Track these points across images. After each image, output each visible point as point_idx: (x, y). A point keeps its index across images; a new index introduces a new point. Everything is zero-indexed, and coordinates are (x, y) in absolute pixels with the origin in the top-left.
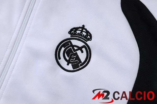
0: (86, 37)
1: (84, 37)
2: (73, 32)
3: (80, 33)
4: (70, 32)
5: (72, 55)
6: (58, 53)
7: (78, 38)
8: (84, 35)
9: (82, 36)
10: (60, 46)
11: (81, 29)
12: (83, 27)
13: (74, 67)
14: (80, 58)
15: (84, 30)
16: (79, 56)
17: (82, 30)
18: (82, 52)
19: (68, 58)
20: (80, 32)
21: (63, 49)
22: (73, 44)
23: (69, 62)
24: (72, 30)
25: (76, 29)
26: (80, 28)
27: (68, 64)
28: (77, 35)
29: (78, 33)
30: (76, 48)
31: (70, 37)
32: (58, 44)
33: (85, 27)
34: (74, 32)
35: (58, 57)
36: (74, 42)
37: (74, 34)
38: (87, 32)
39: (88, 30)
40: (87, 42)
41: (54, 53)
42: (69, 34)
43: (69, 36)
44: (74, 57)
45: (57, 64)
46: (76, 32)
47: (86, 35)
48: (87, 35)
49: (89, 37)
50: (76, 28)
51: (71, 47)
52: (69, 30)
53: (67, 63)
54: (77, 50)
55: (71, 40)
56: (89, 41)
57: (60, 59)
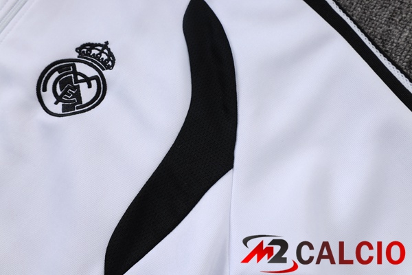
0: (105, 63)
1: (102, 62)
2: (85, 50)
3: (98, 54)
4: (79, 50)
5: (69, 88)
6: (44, 79)
7: (90, 62)
8: (103, 59)
9: (99, 60)
10: (52, 68)
11: (100, 48)
12: (105, 46)
13: (65, 108)
14: (82, 95)
15: (106, 51)
16: (81, 92)
17: (103, 49)
18: (90, 86)
19: (59, 92)
20: (98, 52)
21: (56, 74)
22: (78, 70)
23: (59, 99)
24: (84, 46)
25: (93, 46)
26: (99, 45)
27: (56, 103)
28: (91, 56)
29: (94, 54)
30: (80, 78)
31: (76, 58)
32: (49, 64)
33: (109, 46)
34: (87, 51)
35: (42, 87)
36: (82, 68)
37: (85, 55)
38: (110, 54)
39: (111, 50)
40: (103, 72)
41: (37, 78)
42: (77, 51)
43: (75, 55)
44: (72, 93)
45: (37, 99)
46: (91, 52)
47: (106, 60)
48: (108, 60)
49: (110, 63)
50: (93, 44)
51: (72, 75)
52: (79, 46)
53: (55, 100)
54: (81, 81)
55: (76, 63)
56: (108, 70)
57: (45, 90)
